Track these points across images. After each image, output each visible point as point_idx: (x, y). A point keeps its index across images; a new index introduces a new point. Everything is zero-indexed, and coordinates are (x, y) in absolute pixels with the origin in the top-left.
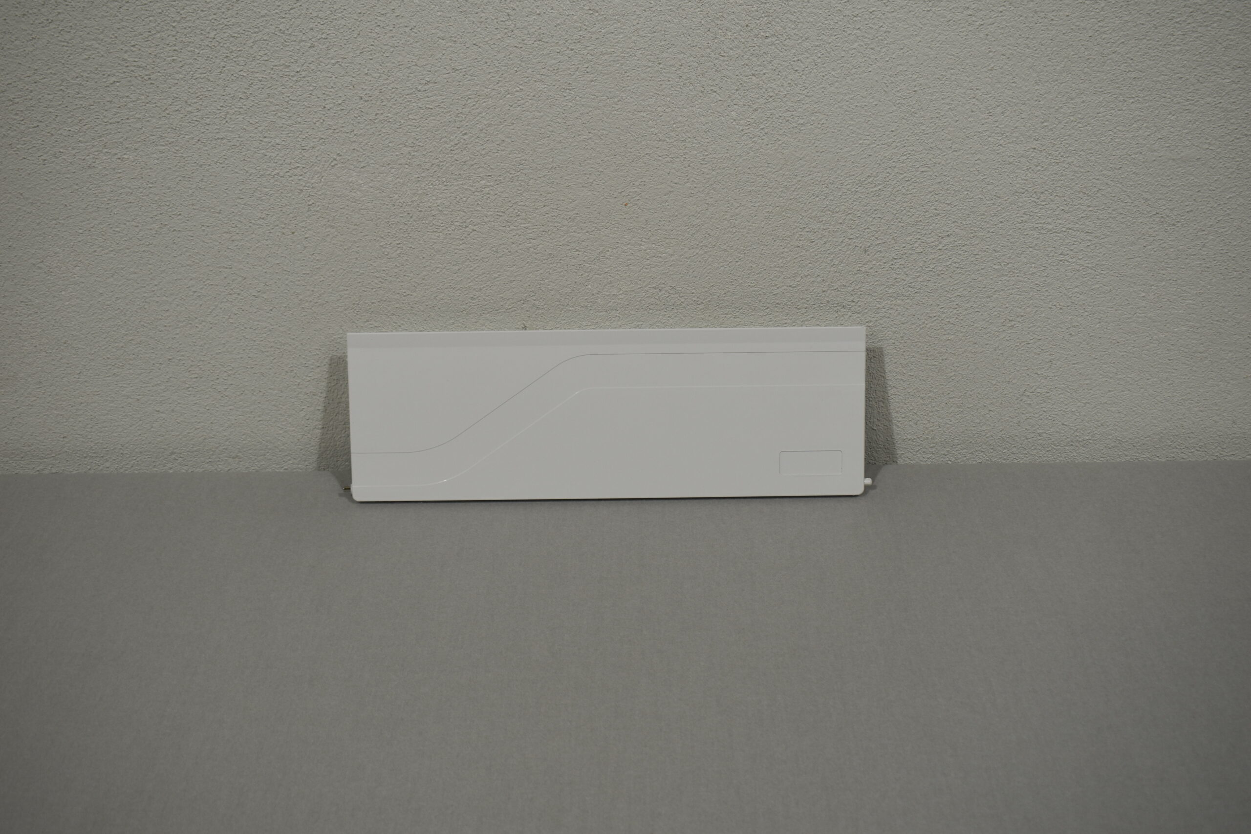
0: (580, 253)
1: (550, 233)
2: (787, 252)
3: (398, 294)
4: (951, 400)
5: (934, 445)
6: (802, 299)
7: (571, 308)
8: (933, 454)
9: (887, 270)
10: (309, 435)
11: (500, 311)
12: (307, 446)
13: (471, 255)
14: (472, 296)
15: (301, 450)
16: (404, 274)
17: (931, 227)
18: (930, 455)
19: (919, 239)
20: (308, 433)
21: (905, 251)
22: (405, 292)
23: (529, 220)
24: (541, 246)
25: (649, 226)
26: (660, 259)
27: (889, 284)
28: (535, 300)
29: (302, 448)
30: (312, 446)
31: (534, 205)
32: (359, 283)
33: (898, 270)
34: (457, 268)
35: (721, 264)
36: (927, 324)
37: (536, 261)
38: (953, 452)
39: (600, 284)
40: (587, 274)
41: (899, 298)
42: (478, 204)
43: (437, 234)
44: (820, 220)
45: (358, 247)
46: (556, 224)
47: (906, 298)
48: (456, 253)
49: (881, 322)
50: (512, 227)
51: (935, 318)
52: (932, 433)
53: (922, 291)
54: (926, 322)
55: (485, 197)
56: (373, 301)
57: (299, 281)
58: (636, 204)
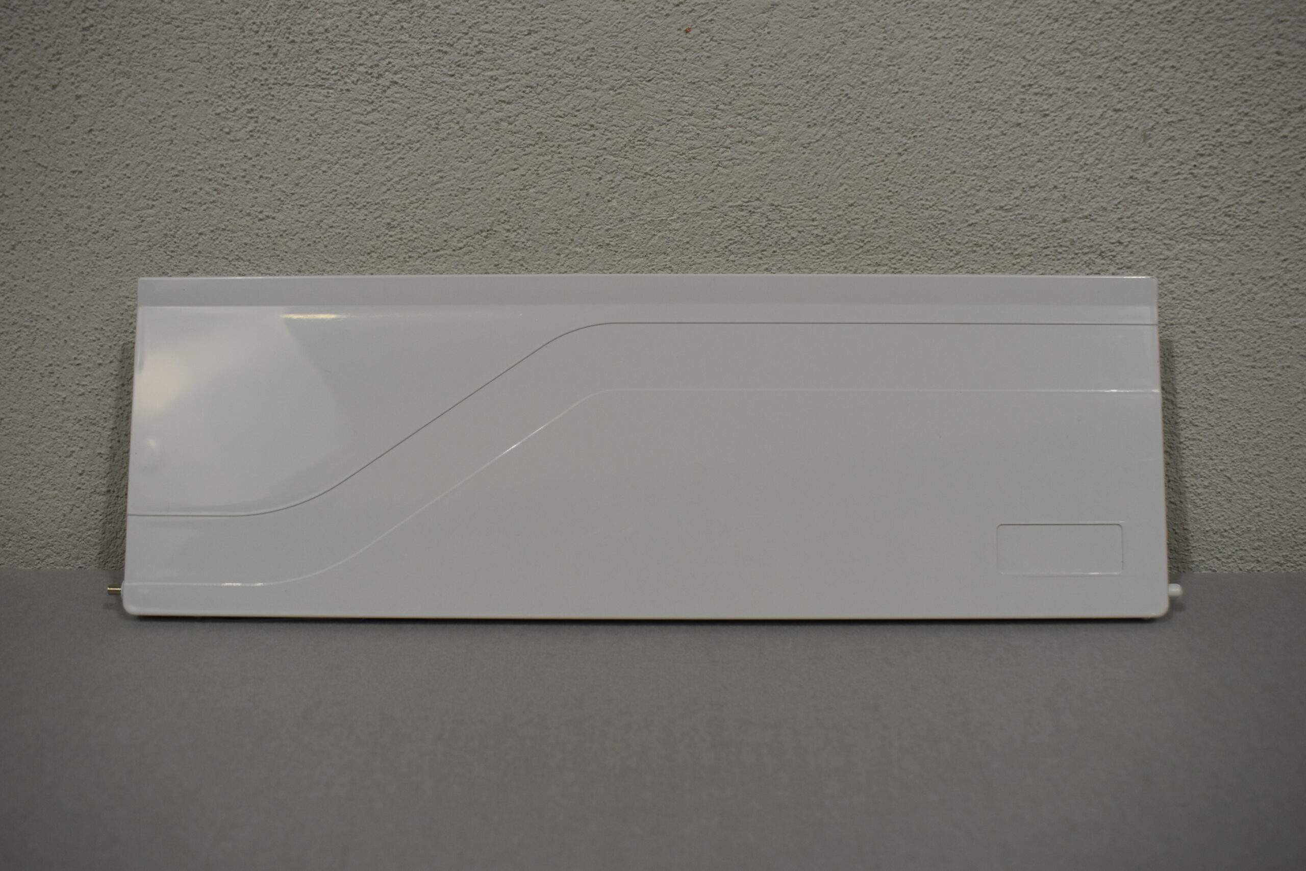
0: (597, 133)
1: (540, 89)
2: (996, 137)
3: (249, 214)
4: (1295, 452)
5: (1261, 544)
6: (1023, 236)
7: (577, 249)
8: (1259, 562)
9: (1186, 179)
10: (84, 507)
11: (442, 252)
12: (81, 529)
13: (388, 134)
14: (388, 221)
16: (261, 173)
17: (1268, 91)
18: (1253, 565)
19: (1246, 114)
20: (83, 502)
21: (1220, 140)
22: (261, 212)
23: (500, 61)
24: (522, 117)
25: (732, 77)
26: (752, 148)
27: (1188, 207)
28: (508, 231)
29: (72, 531)
31: (510, 31)
32: (176, 191)
33: (1206, 179)
34: (360, 162)
35: (870, 159)
36: (1256, 294)
37: (512, 149)
38: (1295, 558)
39: (635, 198)
40: (609, 177)
41: (1205, 237)
42: (402, 27)
43: (324, 92)
44: (1061, 69)
45: (174, 117)
46: (552, 72)
47: (1219, 238)
48: (359, 131)
49: (1171, 287)
50: (467, 77)
51: (1272, 282)
52: (1257, 519)
53: (1248, 223)
54: (1255, 289)
55: (416, 14)
56: (201, 230)
57: (65, 186)
58: (708, 31)
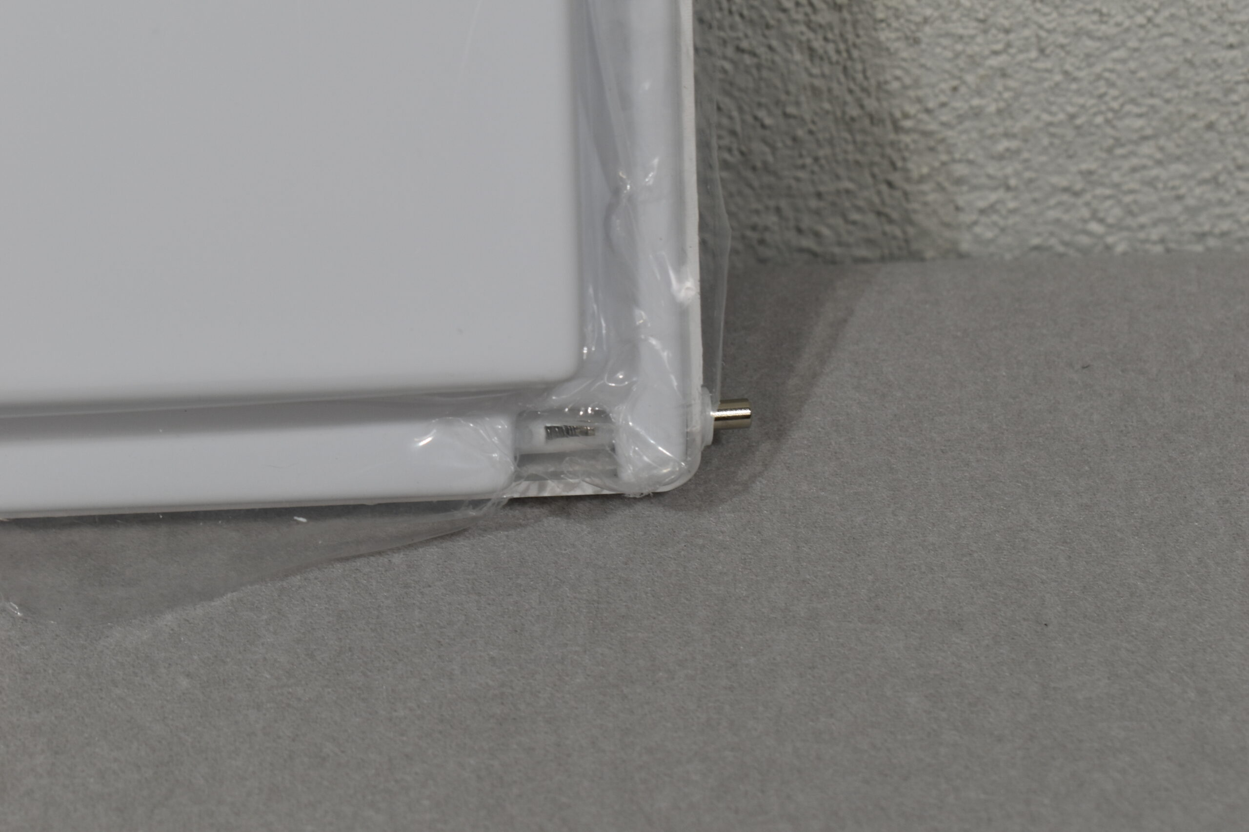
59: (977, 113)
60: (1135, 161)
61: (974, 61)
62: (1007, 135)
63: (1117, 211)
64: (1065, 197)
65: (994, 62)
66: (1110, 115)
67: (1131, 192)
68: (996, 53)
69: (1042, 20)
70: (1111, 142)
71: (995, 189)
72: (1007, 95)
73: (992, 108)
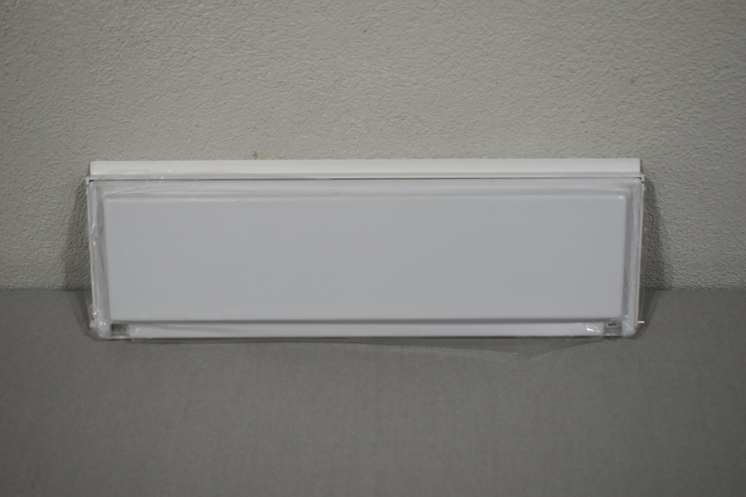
15: (29, 266)
30: (40, 263)
59: (679, 261)
60: (708, 271)
61: (680, 252)
62: (684, 266)
63: (704, 280)
64: (694, 277)
65: (683, 253)
66: (704, 262)
67: (707, 276)
68: (684, 251)
69: (693, 246)
70: (704, 267)
71: (680, 275)
72: (685, 258)
73: (682, 261)
